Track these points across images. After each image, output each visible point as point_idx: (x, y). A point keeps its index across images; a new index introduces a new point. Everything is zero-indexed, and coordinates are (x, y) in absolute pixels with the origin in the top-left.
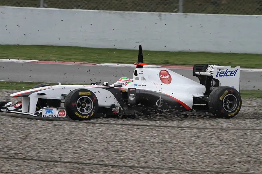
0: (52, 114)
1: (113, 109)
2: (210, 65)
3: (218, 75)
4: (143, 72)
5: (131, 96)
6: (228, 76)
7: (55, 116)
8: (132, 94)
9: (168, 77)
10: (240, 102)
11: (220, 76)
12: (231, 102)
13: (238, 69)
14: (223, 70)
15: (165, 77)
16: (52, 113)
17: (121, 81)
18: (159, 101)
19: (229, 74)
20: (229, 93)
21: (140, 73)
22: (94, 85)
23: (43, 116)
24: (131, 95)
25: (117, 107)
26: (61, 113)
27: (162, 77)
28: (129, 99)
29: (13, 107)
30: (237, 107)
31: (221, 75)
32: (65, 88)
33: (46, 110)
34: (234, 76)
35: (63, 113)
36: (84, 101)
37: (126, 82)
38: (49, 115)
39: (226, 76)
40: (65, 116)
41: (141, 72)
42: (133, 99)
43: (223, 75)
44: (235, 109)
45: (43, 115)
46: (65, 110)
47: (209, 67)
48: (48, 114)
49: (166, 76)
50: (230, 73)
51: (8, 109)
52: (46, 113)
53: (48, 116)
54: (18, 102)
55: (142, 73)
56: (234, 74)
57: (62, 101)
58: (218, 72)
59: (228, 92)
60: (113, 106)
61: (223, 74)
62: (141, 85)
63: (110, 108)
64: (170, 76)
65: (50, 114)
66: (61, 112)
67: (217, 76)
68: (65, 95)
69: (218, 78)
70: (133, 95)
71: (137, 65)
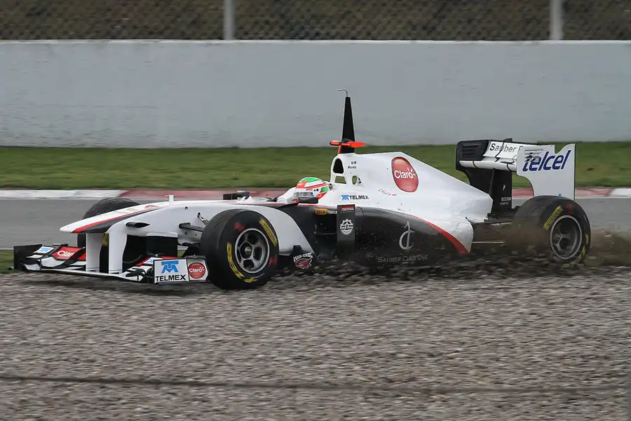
0: (177, 274)
1: (296, 259)
2: (492, 142)
3: (528, 167)
5: (344, 224)
6: (549, 168)
7: (183, 277)
8: (347, 220)
9: (410, 175)
10: (587, 236)
11: (531, 169)
12: (567, 236)
13: (570, 151)
14: (536, 155)
15: (404, 175)
16: (176, 271)
17: (302, 187)
18: (407, 234)
19: (550, 164)
20: (565, 212)
21: (349, 167)
22: (246, 198)
23: (156, 279)
24: (344, 222)
25: (305, 252)
26: (196, 270)
27: (398, 175)
28: (341, 232)
29: (51, 258)
30: (581, 249)
31: (533, 166)
32: (186, 208)
33: (163, 263)
34: (562, 168)
35: (200, 270)
37: (316, 189)
38: (170, 276)
39: (546, 168)
40: (204, 278)
41: (352, 163)
42: (349, 232)
43: (538, 166)
44: (575, 253)
45: (157, 277)
46: (204, 263)
47: (491, 147)
48: (167, 274)
49: (407, 173)
50: (552, 161)
51: (39, 263)
52: (163, 272)
53: (167, 278)
54: (62, 246)
55: (354, 165)
56: (561, 165)
57: (181, 242)
58: (528, 160)
59: (561, 210)
60: (297, 250)
61: (538, 163)
62: (358, 197)
63: (288, 255)
64: (414, 171)
65: (173, 273)
66: (196, 268)
67: (525, 169)
68: (187, 226)
69: (528, 175)
71: (343, 146)
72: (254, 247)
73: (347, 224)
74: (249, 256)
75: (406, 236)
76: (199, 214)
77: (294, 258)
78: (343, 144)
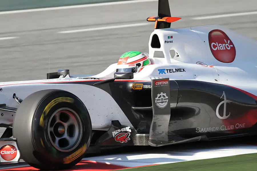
1: (115, 134)
4: (172, 37)
5: (160, 97)
8: (162, 94)
9: (228, 46)
15: (221, 47)
18: (223, 105)
21: (165, 42)
24: (159, 95)
25: (125, 127)
26: (7, 152)
27: (215, 46)
28: (156, 106)
32: (1, 89)
35: (12, 152)
36: (58, 121)
40: (16, 159)
41: (169, 37)
42: (164, 105)
46: (16, 145)
49: (224, 45)
55: (170, 40)
62: (174, 71)
63: (107, 130)
64: (231, 43)
70: (165, 94)
71: (158, 22)
72: (66, 125)
73: (162, 97)
74: (63, 134)
75: (222, 106)
76: (14, 95)
77: (113, 133)
78: (159, 20)
